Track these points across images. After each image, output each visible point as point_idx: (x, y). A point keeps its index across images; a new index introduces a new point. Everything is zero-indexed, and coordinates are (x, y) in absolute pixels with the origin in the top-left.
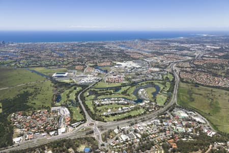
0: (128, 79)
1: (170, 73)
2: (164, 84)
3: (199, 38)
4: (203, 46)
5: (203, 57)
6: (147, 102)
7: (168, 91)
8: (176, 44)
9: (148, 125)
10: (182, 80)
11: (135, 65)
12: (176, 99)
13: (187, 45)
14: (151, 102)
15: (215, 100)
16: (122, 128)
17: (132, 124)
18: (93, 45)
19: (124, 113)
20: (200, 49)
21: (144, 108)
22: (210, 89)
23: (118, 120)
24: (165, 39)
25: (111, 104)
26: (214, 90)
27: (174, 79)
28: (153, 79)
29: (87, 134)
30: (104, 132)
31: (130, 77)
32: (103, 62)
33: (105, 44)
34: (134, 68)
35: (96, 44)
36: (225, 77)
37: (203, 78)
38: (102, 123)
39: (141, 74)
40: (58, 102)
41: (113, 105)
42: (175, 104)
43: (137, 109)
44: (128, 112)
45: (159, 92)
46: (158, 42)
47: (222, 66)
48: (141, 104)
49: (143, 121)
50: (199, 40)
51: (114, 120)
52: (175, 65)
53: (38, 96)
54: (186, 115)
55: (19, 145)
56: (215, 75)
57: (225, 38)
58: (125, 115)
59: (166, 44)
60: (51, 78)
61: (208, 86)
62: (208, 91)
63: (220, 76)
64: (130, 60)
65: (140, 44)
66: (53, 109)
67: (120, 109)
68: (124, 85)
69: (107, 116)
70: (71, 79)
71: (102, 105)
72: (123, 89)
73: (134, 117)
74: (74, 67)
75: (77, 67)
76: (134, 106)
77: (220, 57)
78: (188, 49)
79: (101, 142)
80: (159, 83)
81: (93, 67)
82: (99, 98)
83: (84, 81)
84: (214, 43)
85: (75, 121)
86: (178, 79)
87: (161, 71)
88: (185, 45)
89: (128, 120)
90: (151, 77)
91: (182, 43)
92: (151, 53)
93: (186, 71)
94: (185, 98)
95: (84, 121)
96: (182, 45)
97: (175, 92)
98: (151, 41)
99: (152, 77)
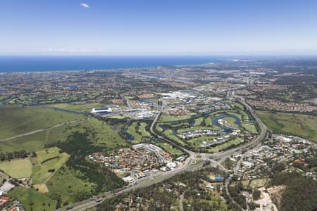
1: (235, 102)
2: (238, 113)
3: (232, 63)
4: (246, 72)
5: (255, 84)
8: (212, 71)
9: (260, 152)
10: (254, 108)
11: (186, 95)
12: (264, 126)
13: (228, 72)
15: (304, 124)
16: (237, 157)
17: (243, 153)
19: (223, 143)
20: (246, 76)
21: (240, 137)
22: (291, 114)
23: (224, 150)
24: (193, 66)
25: (200, 136)
26: (296, 115)
27: (245, 108)
28: (222, 109)
29: (204, 166)
30: (221, 161)
31: (193, 108)
32: (142, 94)
33: (122, 73)
34: (189, 99)
36: (296, 102)
37: (274, 104)
38: (211, 155)
39: (204, 104)
40: (133, 139)
42: (268, 131)
43: (234, 138)
44: (226, 142)
45: (241, 121)
46: (189, 69)
47: (283, 91)
48: (233, 134)
49: (251, 148)
50: (234, 66)
51: (220, 151)
52: (233, 93)
53: (98, 136)
54: (290, 140)
55: (136, 184)
56: (284, 101)
57: (261, 63)
58: (226, 145)
59: (200, 71)
60: (92, 115)
61: (288, 112)
62: (289, 116)
63: (288, 102)
64: (177, 91)
65: (167, 71)
66: (135, 147)
67: (215, 140)
69: (207, 148)
70: (121, 115)
71: (191, 138)
72: (198, 121)
73: (238, 145)
74: (109, 101)
75: (113, 101)
76: (228, 136)
77: (274, 83)
78: (232, 76)
79: (227, 171)
80: (232, 112)
81: (134, 99)
82: (178, 131)
83: (141, 115)
84: (255, 69)
85: (177, 156)
86: (249, 107)
87: (224, 100)
88: (224, 72)
89: (236, 149)
90: (217, 107)
91: (218, 69)
92: (192, 81)
93: (250, 99)
94: (273, 124)
95: (187, 155)
96: (221, 72)
97: (258, 120)
98: (179, 68)
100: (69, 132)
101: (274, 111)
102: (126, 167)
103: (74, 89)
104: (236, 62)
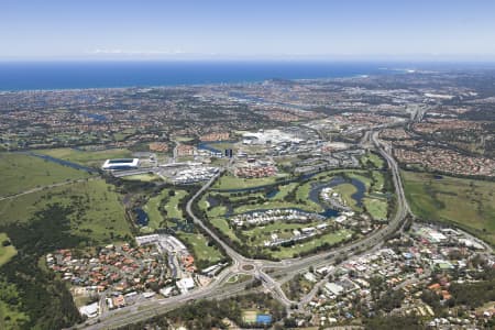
0: (285, 169)
1: (372, 152)
2: (369, 175)
3: (401, 76)
4: (418, 93)
5: (425, 116)
6: (348, 214)
7: (384, 190)
8: (358, 90)
9: (373, 261)
10: (403, 166)
11: (287, 137)
12: (406, 205)
13: (383, 93)
14: (357, 214)
15: (485, 204)
16: (320, 271)
17: (338, 262)
18: (167, 95)
19: (309, 239)
20: (414, 101)
21: (348, 227)
22: (468, 181)
23: (303, 255)
24: (328, 80)
25: (272, 222)
26: (477, 183)
27: (386, 165)
28: (341, 167)
29: (247, 288)
30: (284, 280)
31: (289, 164)
32: (210, 132)
33: (195, 93)
34: (289, 144)
35: (174, 93)
36: (487, 156)
37: (445, 160)
38: (271, 265)
39: (311, 156)
40: (145, 224)
41: (276, 224)
42: (409, 216)
43: (334, 229)
44: (318, 236)
45: (367, 194)
46: (317, 87)
47: (471, 133)
48: (338, 220)
49: (359, 253)
50: (402, 81)
51: (295, 256)
52: (376, 134)
53: (89, 214)
54: (443, 237)
55: (99, 321)
56: (466, 153)
57: (454, 77)
58: (314, 244)
59: (335, 90)
60: (101, 172)
61: (462, 176)
62: (464, 185)
63: (475, 155)
64: (273, 128)
65: (276, 90)
66: (139, 240)
67: (296, 232)
68: (282, 182)
69: (274, 249)
70: (151, 173)
71: (253, 226)
72: (284, 191)
73: (336, 246)
74: (144, 145)
75: (152, 146)
76: (325, 225)
77: (461, 117)
78: (389, 101)
79: (287, 302)
80: (358, 174)
81: (191, 143)
82: (237, 210)
83: (184, 175)
84: (438, 88)
85: (207, 264)
86: (394, 166)
87: (351, 148)
88: (378, 92)
89: (327, 254)
90: (334, 162)
91: (370, 87)
92: (312, 109)
93: (405, 147)
94: (425, 202)
95: (228, 261)
96: (373, 92)
97: (400, 191)
98: (301, 84)
99: (337, 162)
100: (43, 205)
101: (437, 175)
102: (98, 284)
103: (100, 121)
104: (409, 74)
